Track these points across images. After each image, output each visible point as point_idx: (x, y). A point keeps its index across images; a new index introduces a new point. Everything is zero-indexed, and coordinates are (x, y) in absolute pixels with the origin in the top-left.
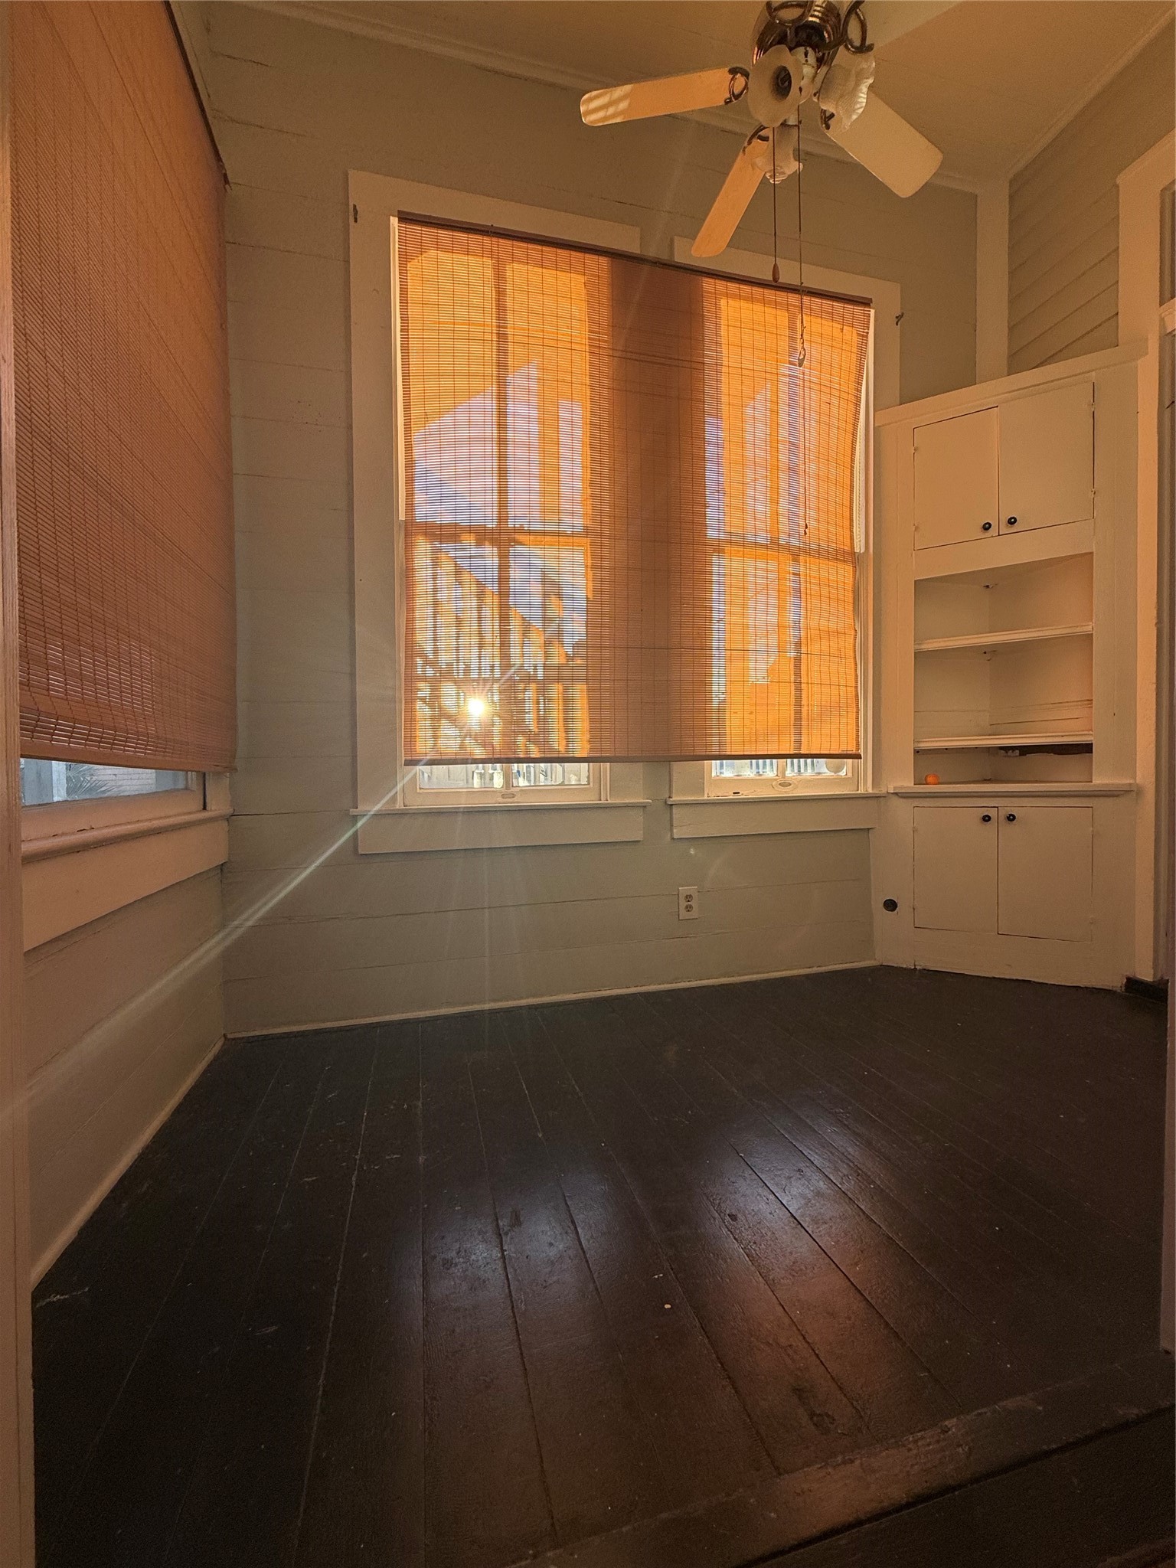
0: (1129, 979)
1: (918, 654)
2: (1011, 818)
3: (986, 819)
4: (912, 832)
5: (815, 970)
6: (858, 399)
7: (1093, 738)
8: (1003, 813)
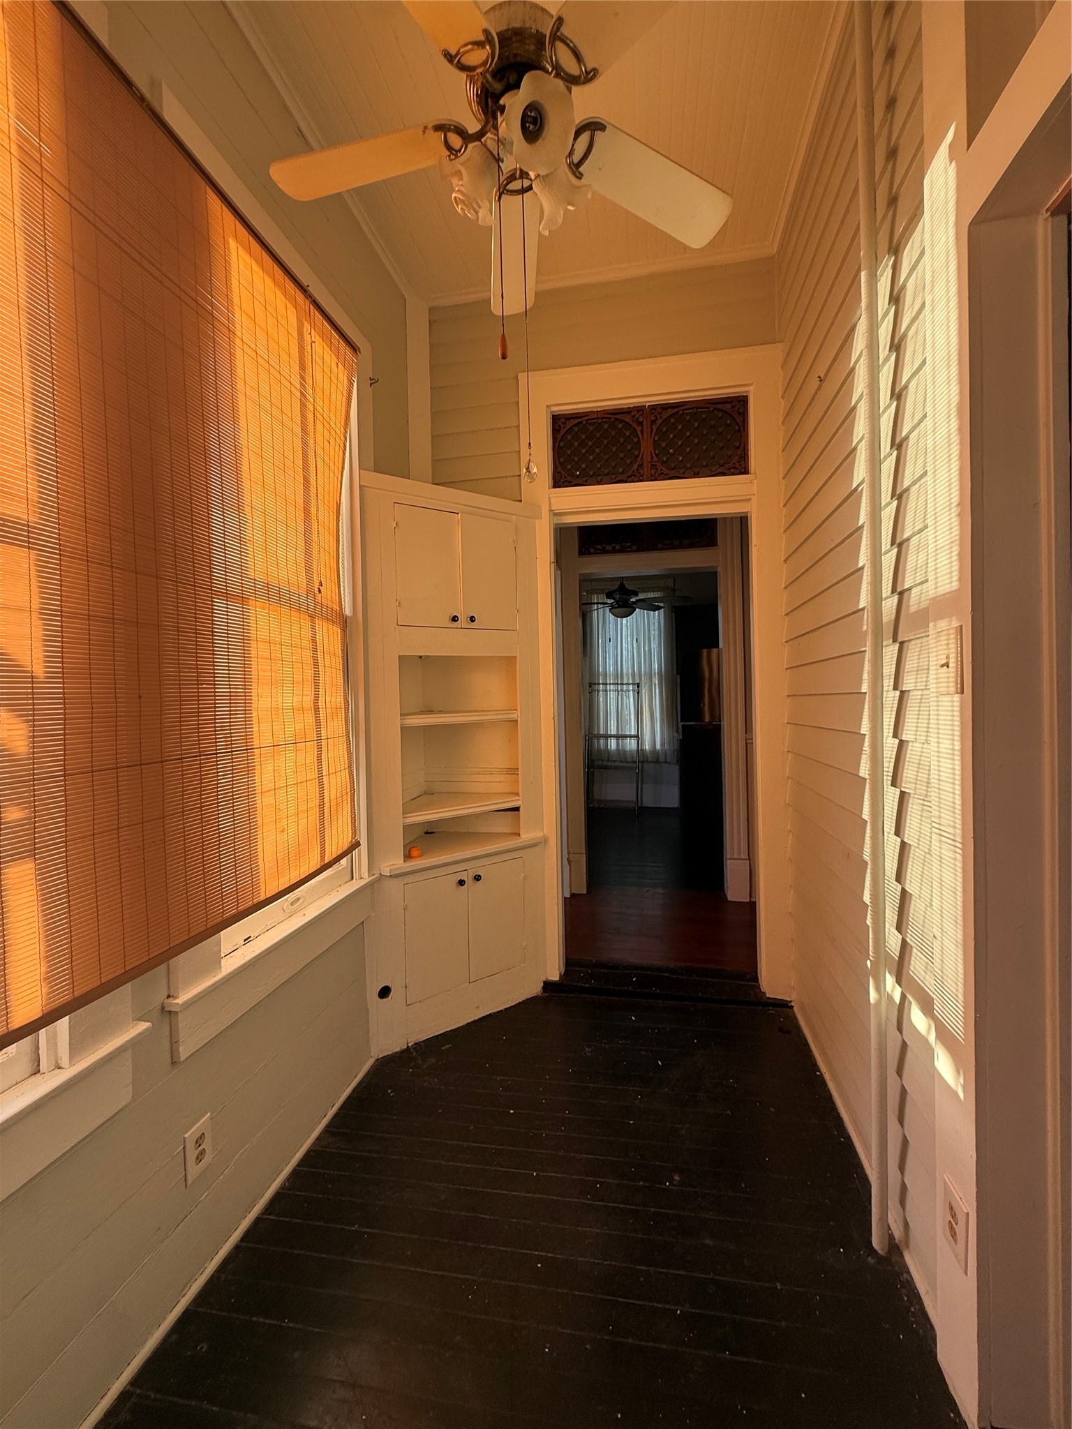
0: (544, 982)
1: (404, 729)
2: (478, 878)
3: (461, 883)
4: (403, 911)
5: (331, 1113)
6: (345, 447)
7: (521, 802)
8: (471, 874)
